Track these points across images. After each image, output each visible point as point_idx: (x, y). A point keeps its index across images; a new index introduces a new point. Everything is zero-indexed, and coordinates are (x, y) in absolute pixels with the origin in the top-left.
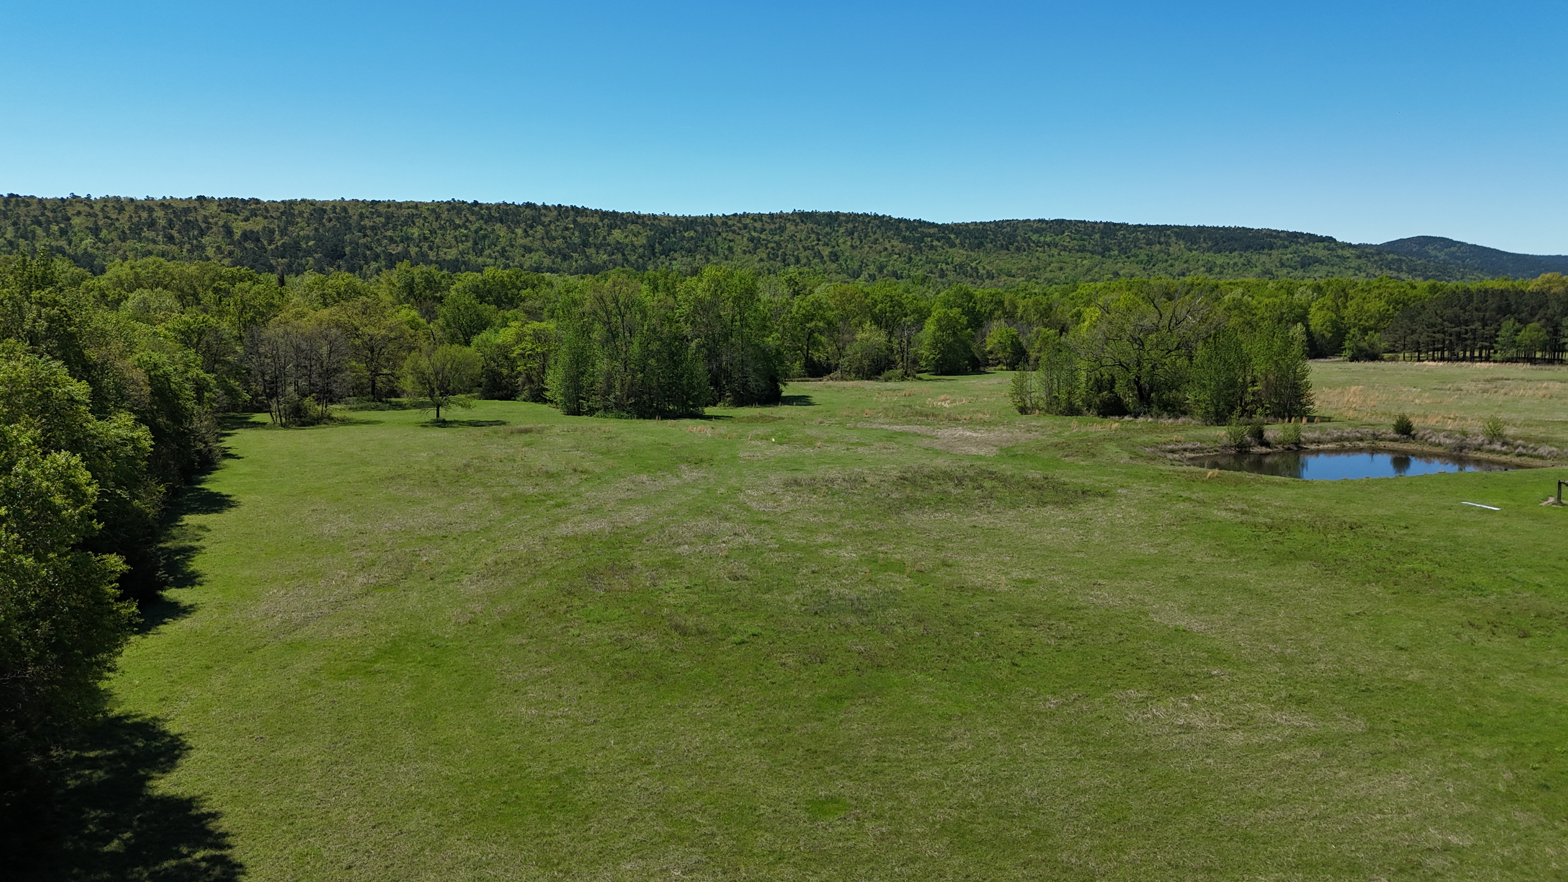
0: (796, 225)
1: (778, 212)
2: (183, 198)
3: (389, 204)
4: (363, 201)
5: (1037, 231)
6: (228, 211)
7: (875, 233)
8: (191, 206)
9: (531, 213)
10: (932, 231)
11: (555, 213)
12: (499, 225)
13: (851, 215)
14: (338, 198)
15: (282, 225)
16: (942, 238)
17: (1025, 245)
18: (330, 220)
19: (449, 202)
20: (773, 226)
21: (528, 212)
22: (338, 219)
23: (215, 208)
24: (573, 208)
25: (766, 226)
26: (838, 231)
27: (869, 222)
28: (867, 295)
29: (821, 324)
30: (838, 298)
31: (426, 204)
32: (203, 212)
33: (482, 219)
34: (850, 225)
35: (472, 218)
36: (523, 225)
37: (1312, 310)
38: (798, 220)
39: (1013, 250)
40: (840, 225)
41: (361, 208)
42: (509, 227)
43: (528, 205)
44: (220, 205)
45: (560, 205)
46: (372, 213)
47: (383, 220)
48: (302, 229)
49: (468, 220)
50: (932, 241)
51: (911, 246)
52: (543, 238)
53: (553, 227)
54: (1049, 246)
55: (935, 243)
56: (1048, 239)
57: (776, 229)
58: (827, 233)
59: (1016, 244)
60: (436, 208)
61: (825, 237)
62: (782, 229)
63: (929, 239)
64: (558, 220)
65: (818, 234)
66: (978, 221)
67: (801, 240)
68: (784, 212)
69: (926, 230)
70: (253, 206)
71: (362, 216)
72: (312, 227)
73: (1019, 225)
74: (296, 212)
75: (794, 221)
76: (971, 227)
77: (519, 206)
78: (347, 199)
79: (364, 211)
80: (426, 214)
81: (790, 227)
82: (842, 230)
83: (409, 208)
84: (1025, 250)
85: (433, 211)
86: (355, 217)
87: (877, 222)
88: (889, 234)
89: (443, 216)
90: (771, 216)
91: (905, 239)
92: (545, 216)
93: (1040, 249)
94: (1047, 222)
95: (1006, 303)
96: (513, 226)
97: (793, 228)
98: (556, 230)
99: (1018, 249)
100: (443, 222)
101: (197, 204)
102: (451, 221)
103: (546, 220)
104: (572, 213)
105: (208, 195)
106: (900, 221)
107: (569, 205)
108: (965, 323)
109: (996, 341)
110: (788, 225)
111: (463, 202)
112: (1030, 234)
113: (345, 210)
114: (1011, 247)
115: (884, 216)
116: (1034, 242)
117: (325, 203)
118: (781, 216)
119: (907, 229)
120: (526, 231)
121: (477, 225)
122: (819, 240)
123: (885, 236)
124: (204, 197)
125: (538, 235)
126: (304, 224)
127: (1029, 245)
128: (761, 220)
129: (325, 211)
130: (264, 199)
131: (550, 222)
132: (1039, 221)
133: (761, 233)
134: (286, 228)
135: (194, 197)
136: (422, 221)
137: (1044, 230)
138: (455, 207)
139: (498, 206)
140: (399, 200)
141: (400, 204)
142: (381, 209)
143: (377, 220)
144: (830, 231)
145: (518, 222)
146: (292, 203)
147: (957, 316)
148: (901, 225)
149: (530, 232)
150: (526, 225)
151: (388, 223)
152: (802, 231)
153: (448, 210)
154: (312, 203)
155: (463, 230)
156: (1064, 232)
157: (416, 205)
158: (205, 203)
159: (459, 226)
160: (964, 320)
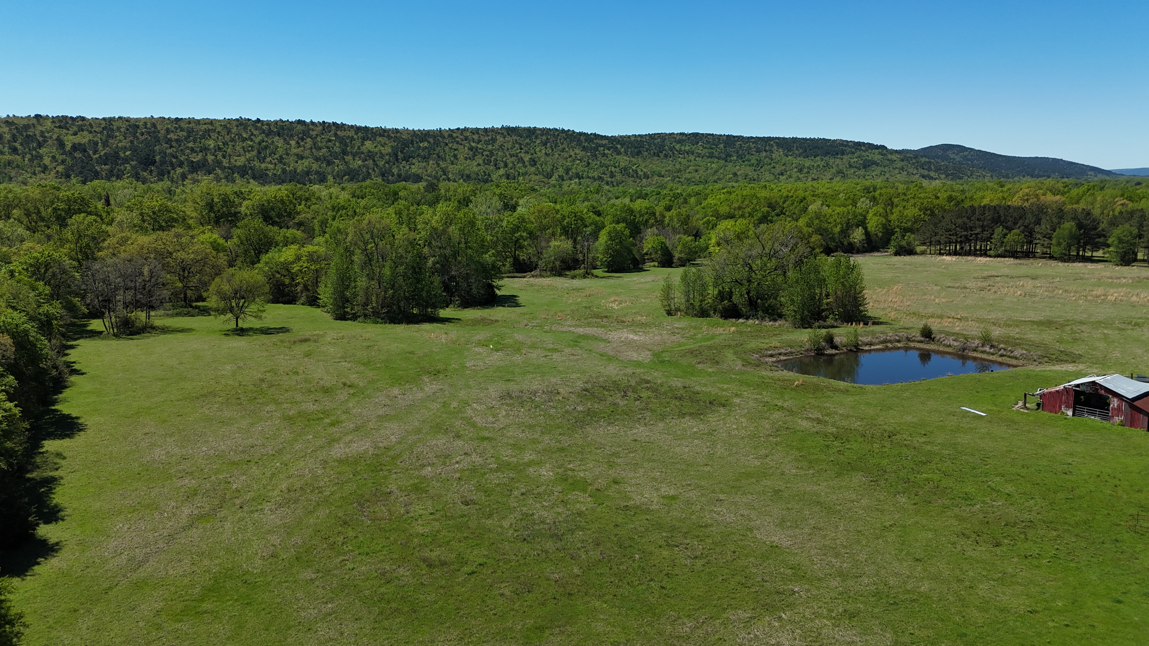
0: (504, 137)
1: (491, 127)
2: (24, 116)
3: (190, 121)
4: (169, 119)
5: (680, 142)
6: (60, 127)
7: (562, 144)
8: (30, 122)
9: (302, 128)
10: (604, 142)
11: (320, 128)
12: (277, 137)
13: (544, 129)
14: (149, 116)
15: (104, 138)
16: (611, 147)
17: (671, 153)
18: (142, 134)
19: (237, 120)
20: (487, 138)
21: (299, 127)
22: (149, 133)
23: (50, 124)
24: (334, 124)
25: (482, 138)
26: (535, 142)
27: (558, 135)
28: (557, 211)
29: (525, 234)
30: (537, 214)
31: (220, 121)
32: (40, 128)
33: (264, 133)
34: (544, 138)
35: (256, 132)
36: (296, 138)
37: (870, 216)
38: (506, 134)
39: (662, 157)
40: (536, 138)
41: (167, 124)
42: (285, 140)
43: (300, 122)
44: (53, 122)
45: (324, 122)
46: (176, 128)
47: (185, 134)
48: (121, 141)
49: (252, 134)
50: (604, 150)
51: (589, 154)
52: (311, 148)
53: (319, 139)
54: (688, 154)
55: (606, 151)
56: (687, 148)
57: (489, 141)
58: (527, 144)
59: (664, 152)
60: (227, 125)
61: (525, 146)
62: (494, 140)
63: (602, 148)
64: (323, 134)
65: (520, 144)
66: (637, 134)
67: (508, 149)
68: (495, 127)
69: (600, 142)
70: (80, 123)
71: (168, 131)
72: (128, 140)
73: (667, 137)
74: (115, 128)
75: (503, 134)
76: (632, 139)
77: (292, 123)
78: (155, 117)
79: (169, 126)
80: (219, 129)
81: (500, 139)
82: (538, 141)
83: (205, 124)
84: (670, 157)
85: (225, 126)
86: (163, 132)
87: (564, 135)
88: (573, 144)
89: (233, 131)
90: (485, 130)
91: (584, 149)
92: (313, 130)
93: (681, 156)
94: (686, 135)
95: (657, 214)
96: (288, 139)
97: (502, 139)
98: (321, 142)
99: (666, 156)
100: (233, 136)
101: (34, 121)
102: (239, 135)
103: (314, 133)
104: (333, 128)
105: (43, 114)
106: (581, 134)
107: (331, 122)
108: (629, 234)
109: (650, 246)
110: (498, 137)
111: (249, 120)
112: (674, 144)
113: (154, 125)
114: (661, 155)
115: (569, 130)
116: (677, 151)
117: (138, 120)
118: (493, 130)
119: (586, 140)
120: (298, 143)
121: (260, 138)
122: (521, 149)
123: (570, 146)
124: (40, 115)
125: (308, 146)
126: (121, 138)
127: (673, 153)
128: (478, 133)
129: (138, 127)
130: (89, 116)
131: (317, 135)
132: (681, 134)
133: (478, 143)
134: (107, 141)
135: (33, 115)
136: (216, 135)
137: (684, 141)
138: (242, 123)
139: (276, 122)
140: (198, 117)
141: (199, 121)
142: (183, 125)
143: (181, 134)
144: (529, 142)
145: (292, 136)
146: (111, 120)
147: (623, 229)
148: (581, 137)
149: (302, 143)
150: (298, 138)
151: (189, 137)
152: (509, 142)
153: (237, 126)
154: (128, 120)
155: (249, 142)
156: (698, 143)
157: (211, 122)
158: (41, 120)
159: (246, 139)
160: (627, 232)
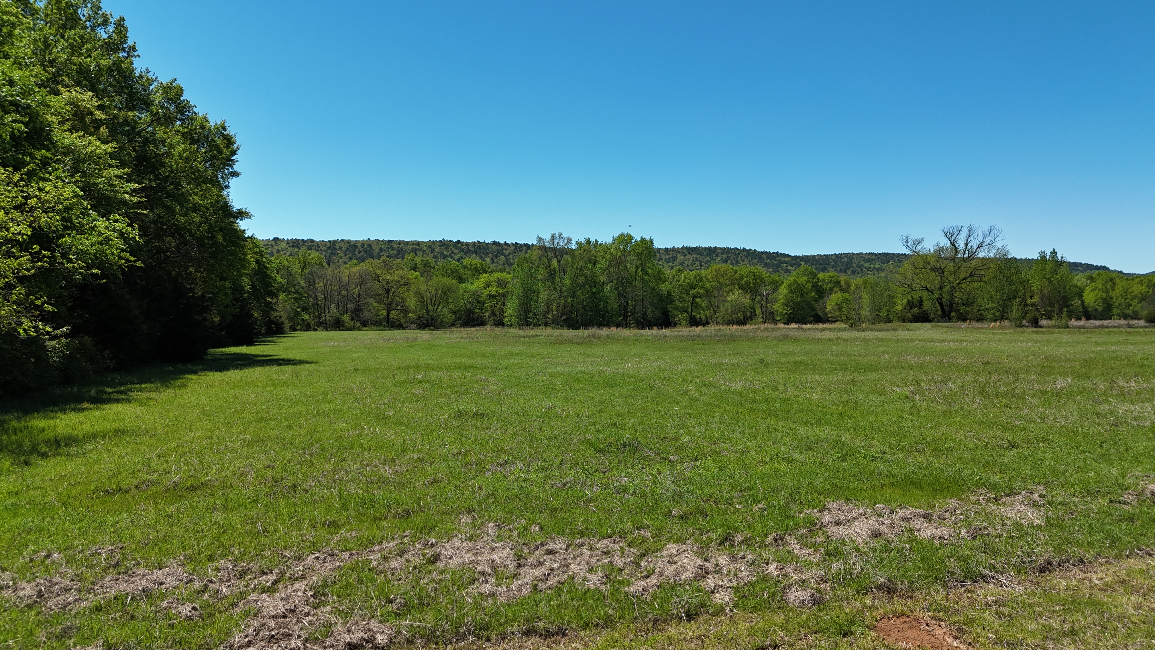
0: (684, 256)
2: (264, 239)
3: (400, 243)
4: (382, 241)
5: (868, 261)
6: (293, 246)
7: (743, 261)
8: (269, 244)
9: (496, 248)
10: (787, 259)
11: (513, 248)
12: (474, 255)
13: (725, 249)
14: (366, 239)
16: (795, 264)
18: (360, 252)
19: (440, 241)
20: (667, 257)
22: (365, 252)
23: (285, 245)
24: (526, 245)
25: (663, 257)
26: (715, 260)
27: (739, 253)
28: (736, 272)
29: (702, 291)
30: (714, 273)
31: (425, 242)
33: (463, 251)
34: (725, 256)
35: (455, 251)
36: (491, 255)
38: (686, 252)
40: (717, 256)
41: (381, 245)
42: (481, 257)
43: (495, 243)
44: (288, 243)
45: (516, 243)
46: (388, 248)
47: (395, 252)
50: (787, 266)
53: (511, 256)
54: (878, 271)
56: (877, 266)
57: (669, 259)
58: (708, 261)
59: (851, 269)
60: (431, 245)
61: (705, 263)
62: (674, 258)
64: (515, 252)
65: (701, 262)
66: (822, 254)
67: (688, 266)
68: (676, 247)
69: (783, 259)
70: (309, 244)
71: (381, 250)
73: (854, 257)
74: (338, 247)
75: (683, 253)
76: (817, 258)
77: (488, 244)
78: (372, 239)
79: (383, 247)
80: (425, 248)
82: (719, 259)
83: (413, 245)
84: (859, 273)
86: (377, 251)
87: (745, 253)
88: (754, 261)
89: (436, 250)
90: (666, 249)
91: (766, 265)
92: (506, 250)
93: (870, 273)
94: (876, 255)
95: (842, 283)
100: (436, 254)
101: (273, 243)
102: (442, 254)
104: (524, 248)
107: (523, 243)
109: (833, 304)
110: (678, 256)
111: (450, 241)
112: (863, 263)
113: (370, 246)
114: (848, 271)
115: (750, 250)
116: (866, 268)
117: (357, 242)
118: (673, 249)
119: (768, 258)
121: (459, 255)
122: (701, 266)
124: (278, 238)
129: (357, 247)
130: (317, 239)
131: (510, 253)
132: (870, 253)
135: (272, 239)
136: (421, 253)
137: (873, 260)
138: (444, 244)
139: (474, 243)
140: (407, 239)
141: (408, 242)
142: (395, 246)
143: (391, 252)
145: (487, 254)
146: (335, 242)
147: (804, 283)
148: (763, 255)
149: (495, 260)
151: (399, 254)
152: (689, 259)
153: (440, 246)
154: (349, 242)
155: (449, 259)
156: (889, 262)
157: (418, 243)
158: (278, 242)
160: (809, 286)
